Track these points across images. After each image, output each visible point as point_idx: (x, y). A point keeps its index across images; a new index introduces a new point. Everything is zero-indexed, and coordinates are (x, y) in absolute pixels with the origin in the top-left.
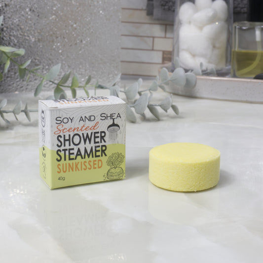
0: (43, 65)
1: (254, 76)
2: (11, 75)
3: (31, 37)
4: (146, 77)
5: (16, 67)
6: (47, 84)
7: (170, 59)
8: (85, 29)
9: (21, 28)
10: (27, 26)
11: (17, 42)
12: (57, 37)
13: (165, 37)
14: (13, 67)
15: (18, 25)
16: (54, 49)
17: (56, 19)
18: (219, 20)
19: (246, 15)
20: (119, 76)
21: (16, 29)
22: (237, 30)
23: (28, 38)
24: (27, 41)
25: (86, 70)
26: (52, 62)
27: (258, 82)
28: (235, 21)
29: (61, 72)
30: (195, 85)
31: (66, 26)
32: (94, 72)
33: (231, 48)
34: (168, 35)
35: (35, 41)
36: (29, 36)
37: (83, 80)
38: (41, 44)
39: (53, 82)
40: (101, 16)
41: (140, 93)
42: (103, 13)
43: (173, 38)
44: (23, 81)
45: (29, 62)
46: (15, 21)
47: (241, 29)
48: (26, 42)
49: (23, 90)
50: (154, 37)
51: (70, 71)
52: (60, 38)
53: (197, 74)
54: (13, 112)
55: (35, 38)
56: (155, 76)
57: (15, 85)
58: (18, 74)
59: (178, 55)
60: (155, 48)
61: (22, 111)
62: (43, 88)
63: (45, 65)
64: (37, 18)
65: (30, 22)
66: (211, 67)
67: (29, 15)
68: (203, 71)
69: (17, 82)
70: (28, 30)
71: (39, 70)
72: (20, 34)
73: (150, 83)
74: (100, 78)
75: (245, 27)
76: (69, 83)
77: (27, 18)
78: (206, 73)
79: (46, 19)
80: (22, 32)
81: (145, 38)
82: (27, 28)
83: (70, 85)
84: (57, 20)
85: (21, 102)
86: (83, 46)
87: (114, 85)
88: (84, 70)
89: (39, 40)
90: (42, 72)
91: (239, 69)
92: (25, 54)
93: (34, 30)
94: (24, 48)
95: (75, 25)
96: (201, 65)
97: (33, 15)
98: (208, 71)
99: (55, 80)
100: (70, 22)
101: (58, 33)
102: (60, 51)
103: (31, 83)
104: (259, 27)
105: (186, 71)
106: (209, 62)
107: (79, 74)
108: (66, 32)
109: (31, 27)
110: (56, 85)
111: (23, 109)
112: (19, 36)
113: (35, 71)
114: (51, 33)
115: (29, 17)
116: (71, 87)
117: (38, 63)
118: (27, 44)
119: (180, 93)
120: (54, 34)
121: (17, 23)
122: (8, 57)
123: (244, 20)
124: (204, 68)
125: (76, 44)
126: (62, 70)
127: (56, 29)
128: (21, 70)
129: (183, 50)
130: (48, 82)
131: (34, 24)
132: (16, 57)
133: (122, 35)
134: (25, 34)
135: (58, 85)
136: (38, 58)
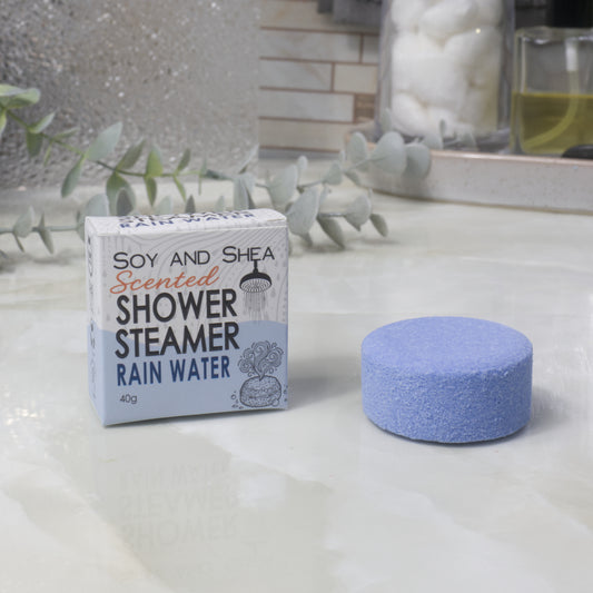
0: (82, 127)
1: (562, 151)
2: (10, 148)
3: (54, 62)
4: (317, 154)
5: (20, 131)
6: (91, 168)
7: (371, 114)
8: (177, 44)
9: (31, 43)
10: (45, 36)
11: (24, 74)
12: (114, 63)
13: (360, 63)
14: (13, 131)
15: (25, 35)
16: (107, 90)
17: (111, 22)
18: (481, 24)
19: (543, 13)
20: (255, 151)
21: (20, 43)
22: (524, 47)
23: (47, 65)
24: (45, 72)
25: (179, 138)
26: (103, 120)
27: (573, 165)
28: (518, 26)
29: (122, 143)
30: (427, 173)
31: (134, 38)
32: (199, 143)
33: (510, 88)
34: (367, 58)
35: (64, 72)
36: (49, 61)
37: (173, 159)
38: (77, 78)
39: (105, 166)
40: (214, 13)
41: (301, 189)
42: (218, 8)
43: (377, 65)
44: (37, 162)
45: (49, 119)
46: (18, 26)
47: (532, 44)
48: (42, 75)
49: (36, 183)
50: (334, 63)
51: (142, 139)
52: (119, 64)
53: (433, 147)
54: (14, 232)
55: (64, 66)
56: (337, 152)
57: (17, 172)
58: (24, 146)
59: (389, 104)
60: (337, 88)
61: (35, 230)
62: (81, 178)
63: (85, 125)
64: (68, 18)
65: (52, 28)
66: (465, 130)
67: (50, 12)
68: (446, 140)
69: (23, 164)
70: (48, 47)
71: (73, 138)
72: (31, 57)
73: (325, 168)
74: (211, 156)
75: (541, 38)
76: (140, 166)
77: (45, 19)
78: (452, 144)
79: (88, 22)
80: (34, 51)
81: (316, 66)
82: (46, 42)
83: (143, 171)
84: (114, 22)
85: (31, 209)
86: (173, 82)
87: (244, 171)
88: (173, 138)
89: (73, 70)
90: (81, 141)
91: (528, 136)
92: (41, 100)
93: (61, 48)
94: (39, 86)
95: (154, 36)
96: (442, 125)
97: (60, 13)
98: (459, 140)
99: (109, 160)
100: (144, 27)
101: (116, 52)
102: (121, 95)
103: (53, 166)
104: (574, 39)
105: (408, 139)
106: (461, 119)
107: (164, 147)
108: (133, 50)
109: (55, 39)
110: (110, 173)
111: (36, 225)
112: (27, 59)
113: (64, 140)
114: (100, 53)
115: (50, 17)
116: (144, 176)
117: (70, 121)
118: (46, 78)
119: (394, 189)
120: (106, 54)
121: (23, 31)
122: (3, 108)
123: (540, 24)
124: (449, 133)
125: (157, 78)
126: (124, 138)
127: (111, 45)
128: (31, 137)
129: (402, 91)
130: (94, 164)
131: (62, 33)
132: (21, 108)
133: (262, 58)
134: (42, 56)
135: (115, 170)
136: (70, 110)
